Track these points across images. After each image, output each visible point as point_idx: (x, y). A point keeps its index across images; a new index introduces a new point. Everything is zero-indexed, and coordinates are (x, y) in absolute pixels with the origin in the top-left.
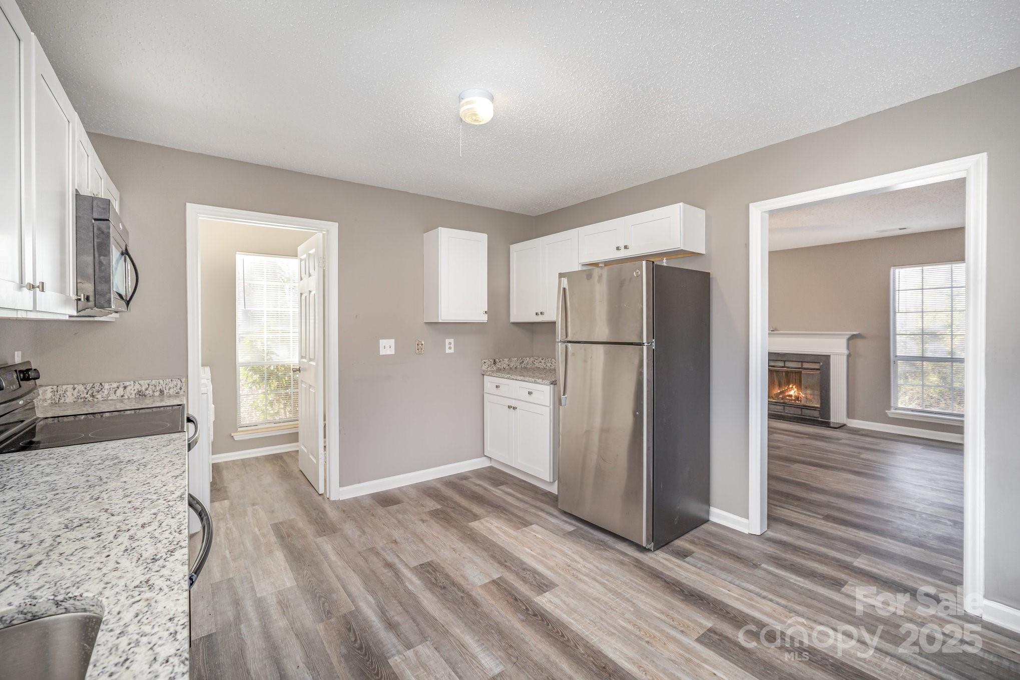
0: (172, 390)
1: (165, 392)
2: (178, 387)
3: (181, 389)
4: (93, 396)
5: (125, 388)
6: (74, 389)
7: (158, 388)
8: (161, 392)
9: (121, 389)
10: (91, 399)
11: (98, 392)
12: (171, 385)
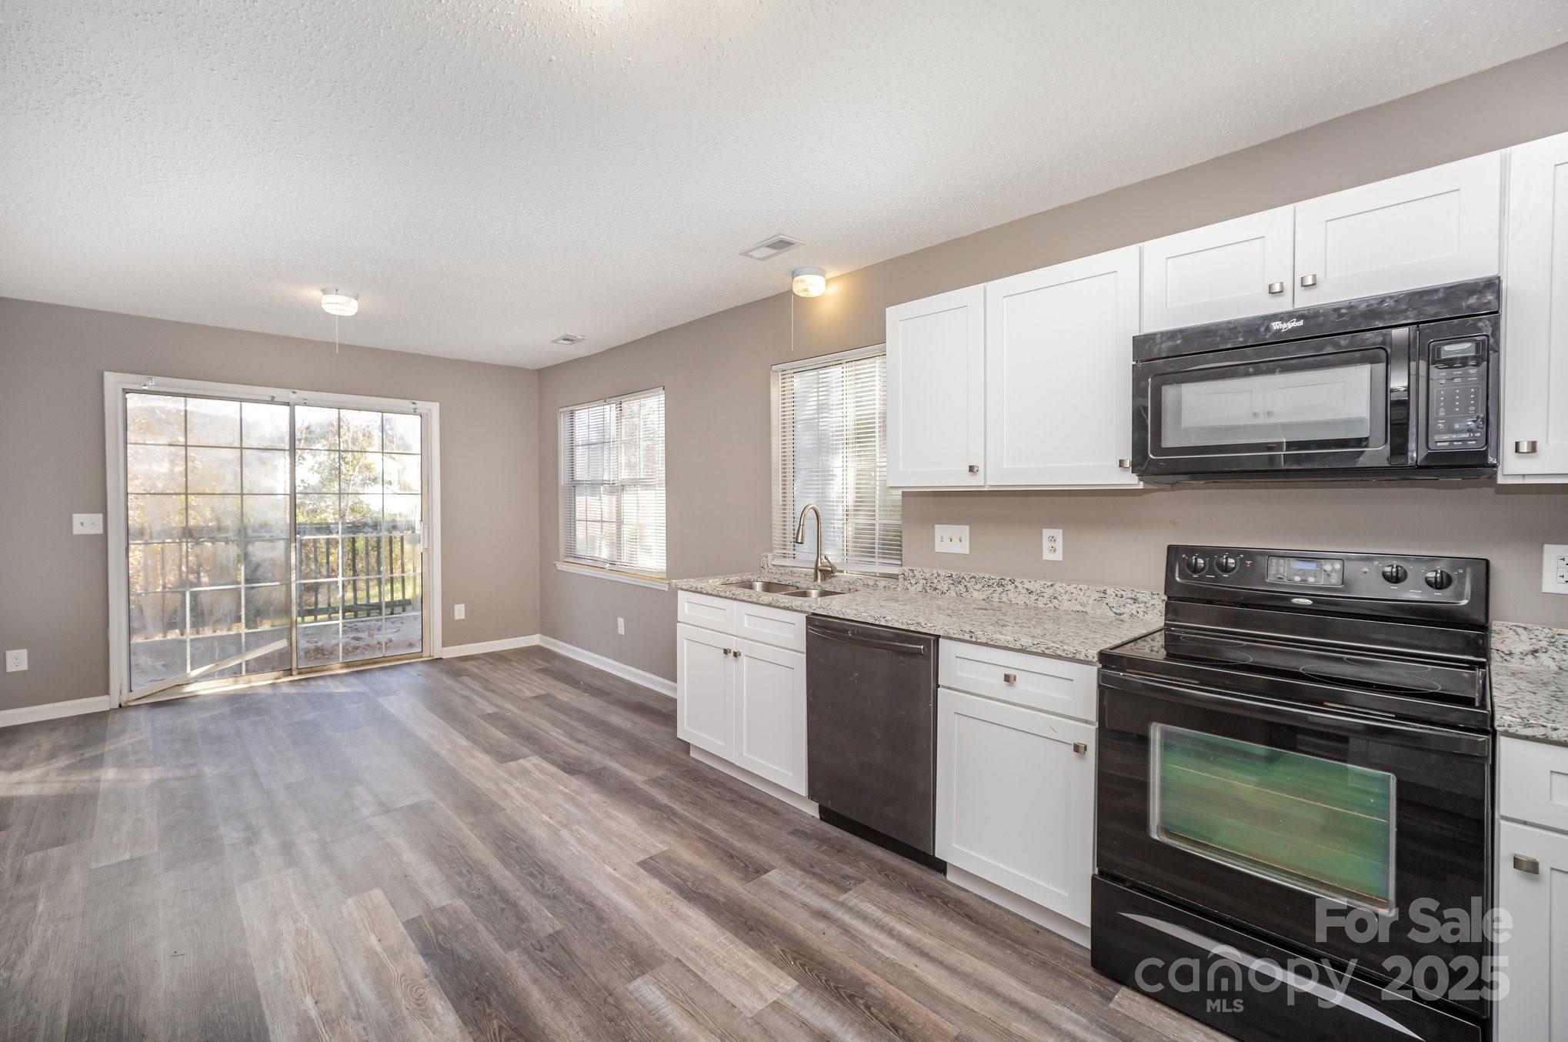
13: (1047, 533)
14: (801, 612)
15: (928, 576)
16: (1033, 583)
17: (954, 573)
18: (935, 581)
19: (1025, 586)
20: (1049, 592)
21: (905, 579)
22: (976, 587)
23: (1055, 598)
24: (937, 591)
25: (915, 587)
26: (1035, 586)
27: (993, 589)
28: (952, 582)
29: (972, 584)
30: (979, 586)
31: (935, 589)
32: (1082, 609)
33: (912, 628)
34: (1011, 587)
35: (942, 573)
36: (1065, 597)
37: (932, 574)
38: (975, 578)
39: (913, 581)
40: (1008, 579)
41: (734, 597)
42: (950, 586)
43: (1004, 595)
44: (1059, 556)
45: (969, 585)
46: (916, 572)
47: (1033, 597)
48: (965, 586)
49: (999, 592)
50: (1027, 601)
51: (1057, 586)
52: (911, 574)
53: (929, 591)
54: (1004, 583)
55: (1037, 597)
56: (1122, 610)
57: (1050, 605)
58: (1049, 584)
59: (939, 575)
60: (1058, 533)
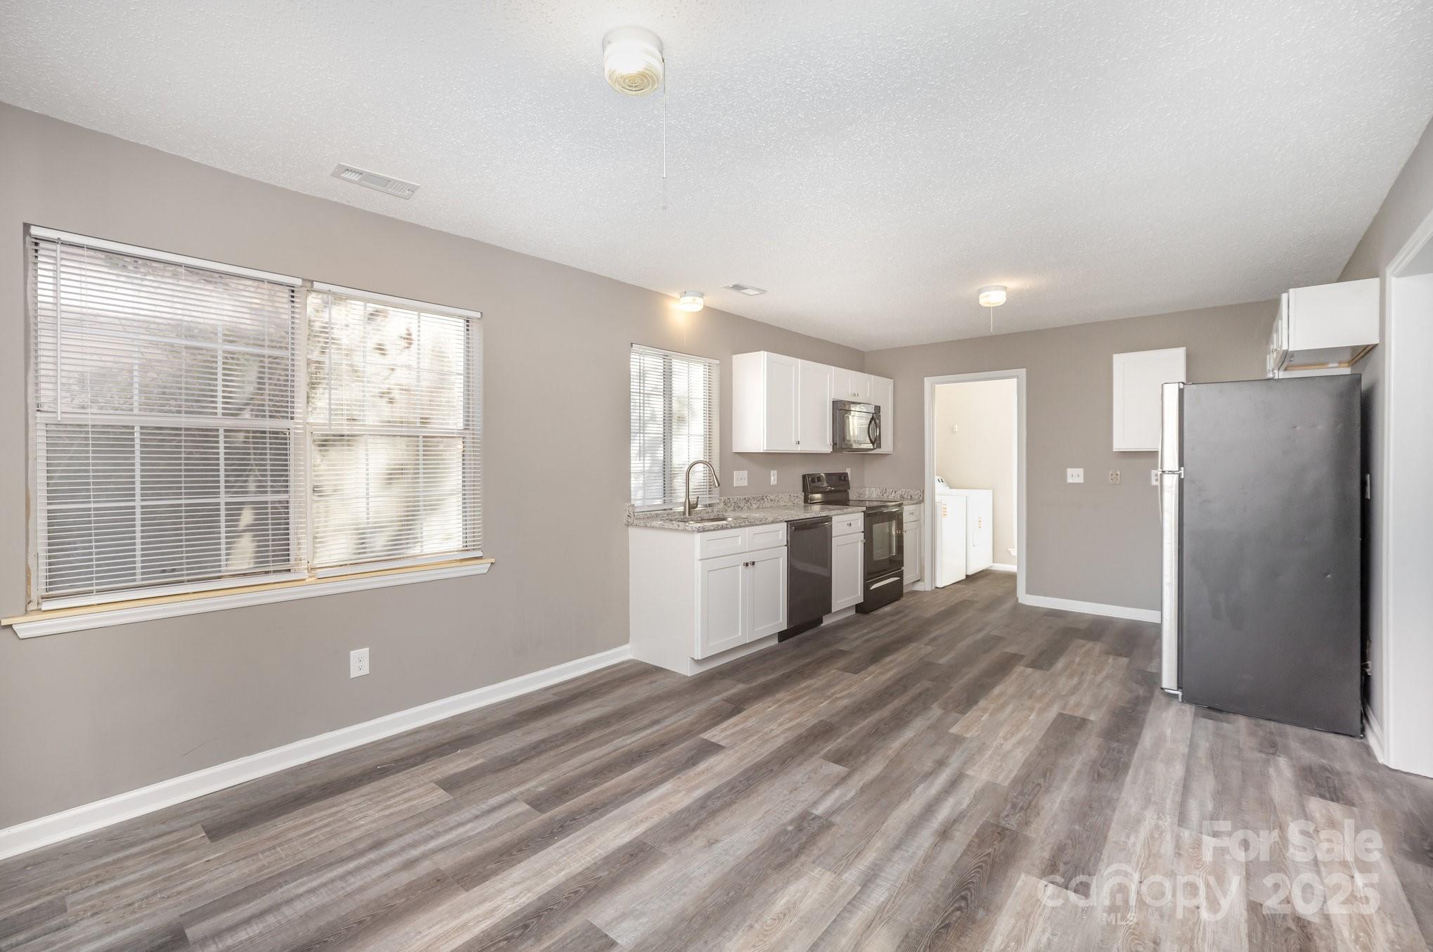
0: (916, 497)
2: (919, 495)
3: (920, 497)
5: (896, 492)
7: (909, 495)
8: (911, 496)
9: (894, 493)
11: (885, 493)
12: (915, 494)
13: (772, 472)
15: (735, 501)
17: (746, 497)
18: (739, 503)
19: (770, 498)
20: (777, 499)
21: (725, 505)
23: (779, 501)
25: (730, 508)
26: (773, 497)
28: (745, 502)
30: (755, 501)
31: (739, 507)
35: (741, 497)
36: (781, 500)
37: (738, 499)
38: (754, 497)
39: (729, 505)
40: (764, 496)
42: (745, 504)
44: (776, 482)
45: (752, 502)
46: (730, 500)
47: (772, 502)
49: (762, 503)
50: (771, 505)
51: (779, 496)
52: (728, 501)
53: (736, 509)
54: (763, 498)
55: (774, 502)
56: (795, 501)
57: (777, 505)
58: (777, 495)
59: (740, 499)
60: (776, 472)
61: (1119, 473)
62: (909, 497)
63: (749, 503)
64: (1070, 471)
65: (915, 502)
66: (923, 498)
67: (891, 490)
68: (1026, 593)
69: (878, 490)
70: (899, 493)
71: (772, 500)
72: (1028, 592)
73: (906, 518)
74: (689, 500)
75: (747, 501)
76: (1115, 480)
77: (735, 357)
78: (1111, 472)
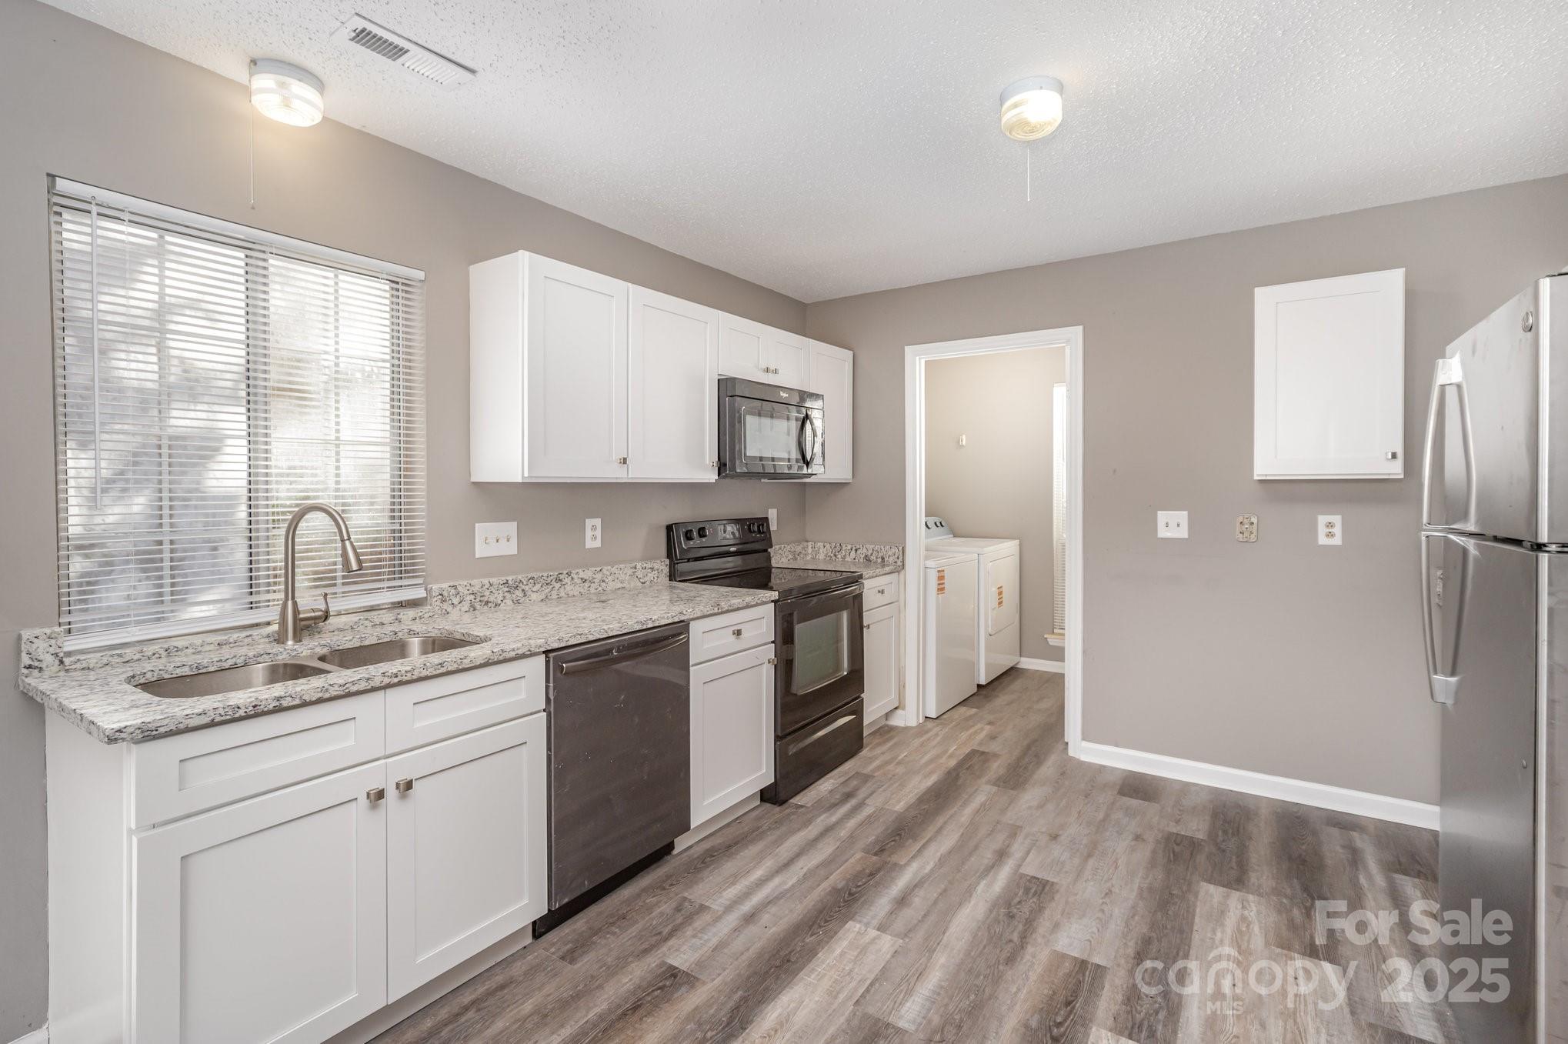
0: (891, 559)
1: (886, 559)
2: (896, 556)
3: (898, 558)
4: (835, 556)
5: (856, 550)
6: (824, 547)
7: (880, 555)
8: (883, 559)
9: (853, 552)
10: (834, 558)
11: (839, 552)
12: (890, 553)
13: (589, 522)
14: (533, 655)
15: (476, 589)
16: (586, 571)
17: (510, 578)
18: (487, 593)
19: (580, 576)
20: (599, 576)
21: (443, 601)
22: (535, 589)
23: (603, 581)
24: (490, 605)
25: (458, 608)
26: (587, 574)
27: (552, 586)
28: (507, 589)
29: (530, 585)
30: (538, 586)
31: (487, 603)
32: (621, 585)
33: (676, 620)
34: (567, 580)
35: (494, 580)
36: (610, 578)
37: (483, 585)
38: (533, 578)
39: (456, 601)
40: (565, 572)
41: (396, 680)
42: (506, 594)
43: (562, 590)
44: (598, 544)
45: (526, 588)
46: (460, 588)
47: (587, 585)
48: (523, 590)
49: (557, 588)
50: (582, 591)
51: (604, 571)
52: (453, 591)
53: (478, 607)
54: (561, 577)
55: (590, 584)
56: (646, 579)
57: (600, 589)
58: (599, 569)
59: (491, 585)
60: (597, 522)
61: (1254, 520)
62: (879, 560)
63: (519, 593)
64: (1162, 516)
65: (887, 569)
66: (903, 561)
67: (849, 547)
68: (1084, 739)
69: (828, 546)
70: (862, 552)
71: (584, 581)
72: (1085, 737)
73: (870, 599)
74: (295, 604)
75: (511, 587)
76: (1247, 534)
77: (472, 268)
78: (1241, 519)
